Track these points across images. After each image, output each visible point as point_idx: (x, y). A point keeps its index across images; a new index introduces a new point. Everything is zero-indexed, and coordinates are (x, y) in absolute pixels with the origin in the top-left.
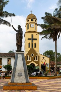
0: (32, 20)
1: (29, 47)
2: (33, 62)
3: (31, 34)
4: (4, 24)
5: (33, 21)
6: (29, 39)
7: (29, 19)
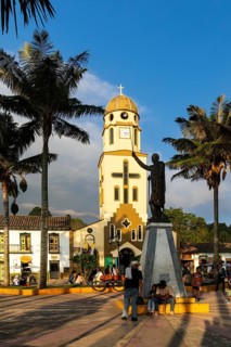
0: (123, 116)
1: (117, 198)
2: (127, 245)
3: (121, 159)
4: (69, 135)
5: (127, 118)
6: (115, 175)
7: (114, 113)
